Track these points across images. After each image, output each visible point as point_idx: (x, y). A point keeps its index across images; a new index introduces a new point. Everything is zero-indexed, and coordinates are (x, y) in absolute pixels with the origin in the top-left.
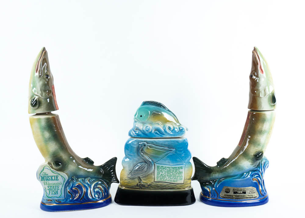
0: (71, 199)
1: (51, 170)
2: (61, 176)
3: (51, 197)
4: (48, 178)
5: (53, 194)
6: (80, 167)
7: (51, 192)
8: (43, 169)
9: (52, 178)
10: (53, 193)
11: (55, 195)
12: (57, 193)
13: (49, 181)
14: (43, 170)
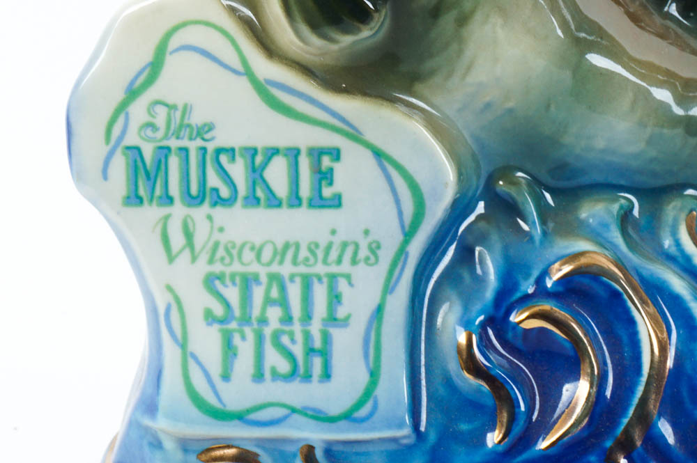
0: (493, 438)
1: (249, 73)
2: (378, 154)
3: (241, 417)
4: (213, 180)
5: (276, 376)
6: (596, 60)
7: (246, 349)
8: (147, 56)
9: (256, 174)
10: (274, 359)
11: (296, 394)
12: (317, 362)
13: (220, 213)
14: (155, 68)
